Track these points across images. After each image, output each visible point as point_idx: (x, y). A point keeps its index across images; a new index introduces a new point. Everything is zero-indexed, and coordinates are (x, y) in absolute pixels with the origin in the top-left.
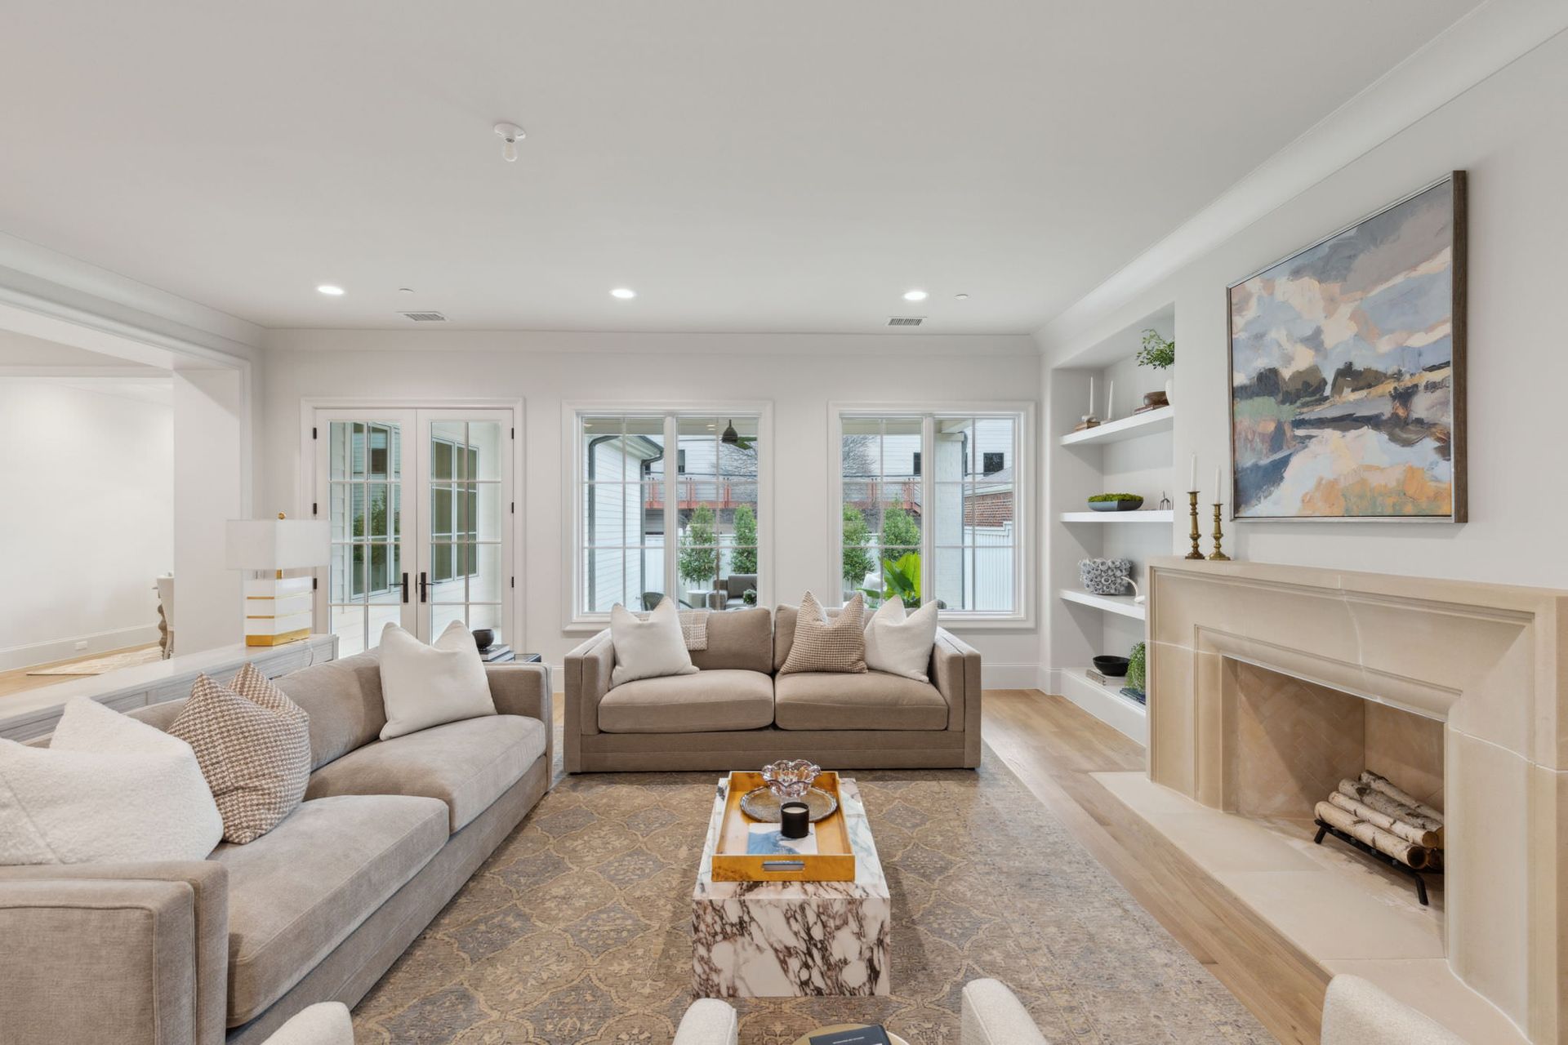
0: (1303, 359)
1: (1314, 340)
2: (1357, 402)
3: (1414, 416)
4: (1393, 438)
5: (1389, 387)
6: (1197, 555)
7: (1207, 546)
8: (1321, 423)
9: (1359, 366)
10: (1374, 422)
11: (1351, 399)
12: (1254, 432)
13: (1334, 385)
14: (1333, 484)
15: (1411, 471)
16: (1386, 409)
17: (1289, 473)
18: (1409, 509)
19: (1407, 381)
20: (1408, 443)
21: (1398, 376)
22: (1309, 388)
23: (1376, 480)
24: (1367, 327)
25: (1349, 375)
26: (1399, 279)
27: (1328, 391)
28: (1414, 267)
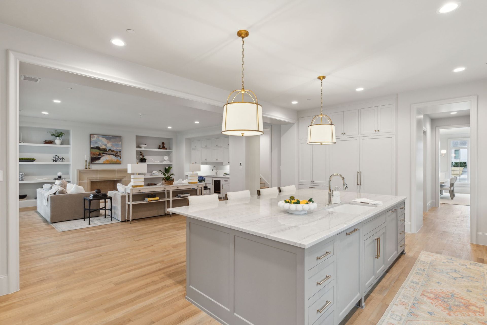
0: (104, 147)
1: (106, 145)
2: (111, 153)
3: (118, 155)
4: (116, 157)
5: (115, 152)
6: (86, 168)
7: (87, 167)
8: (107, 154)
9: (112, 149)
10: (114, 155)
11: (110, 152)
12: (95, 153)
13: (108, 150)
14: (108, 160)
15: (117, 160)
16: (115, 154)
17: (101, 159)
18: (117, 163)
19: (117, 152)
20: (117, 157)
21: (116, 151)
22: (105, 150)
23: (114, 160)
24: (113, 146)
25: (110, 150)
26: (116, 143)
27: (108, 151)
28: (118, 142)
